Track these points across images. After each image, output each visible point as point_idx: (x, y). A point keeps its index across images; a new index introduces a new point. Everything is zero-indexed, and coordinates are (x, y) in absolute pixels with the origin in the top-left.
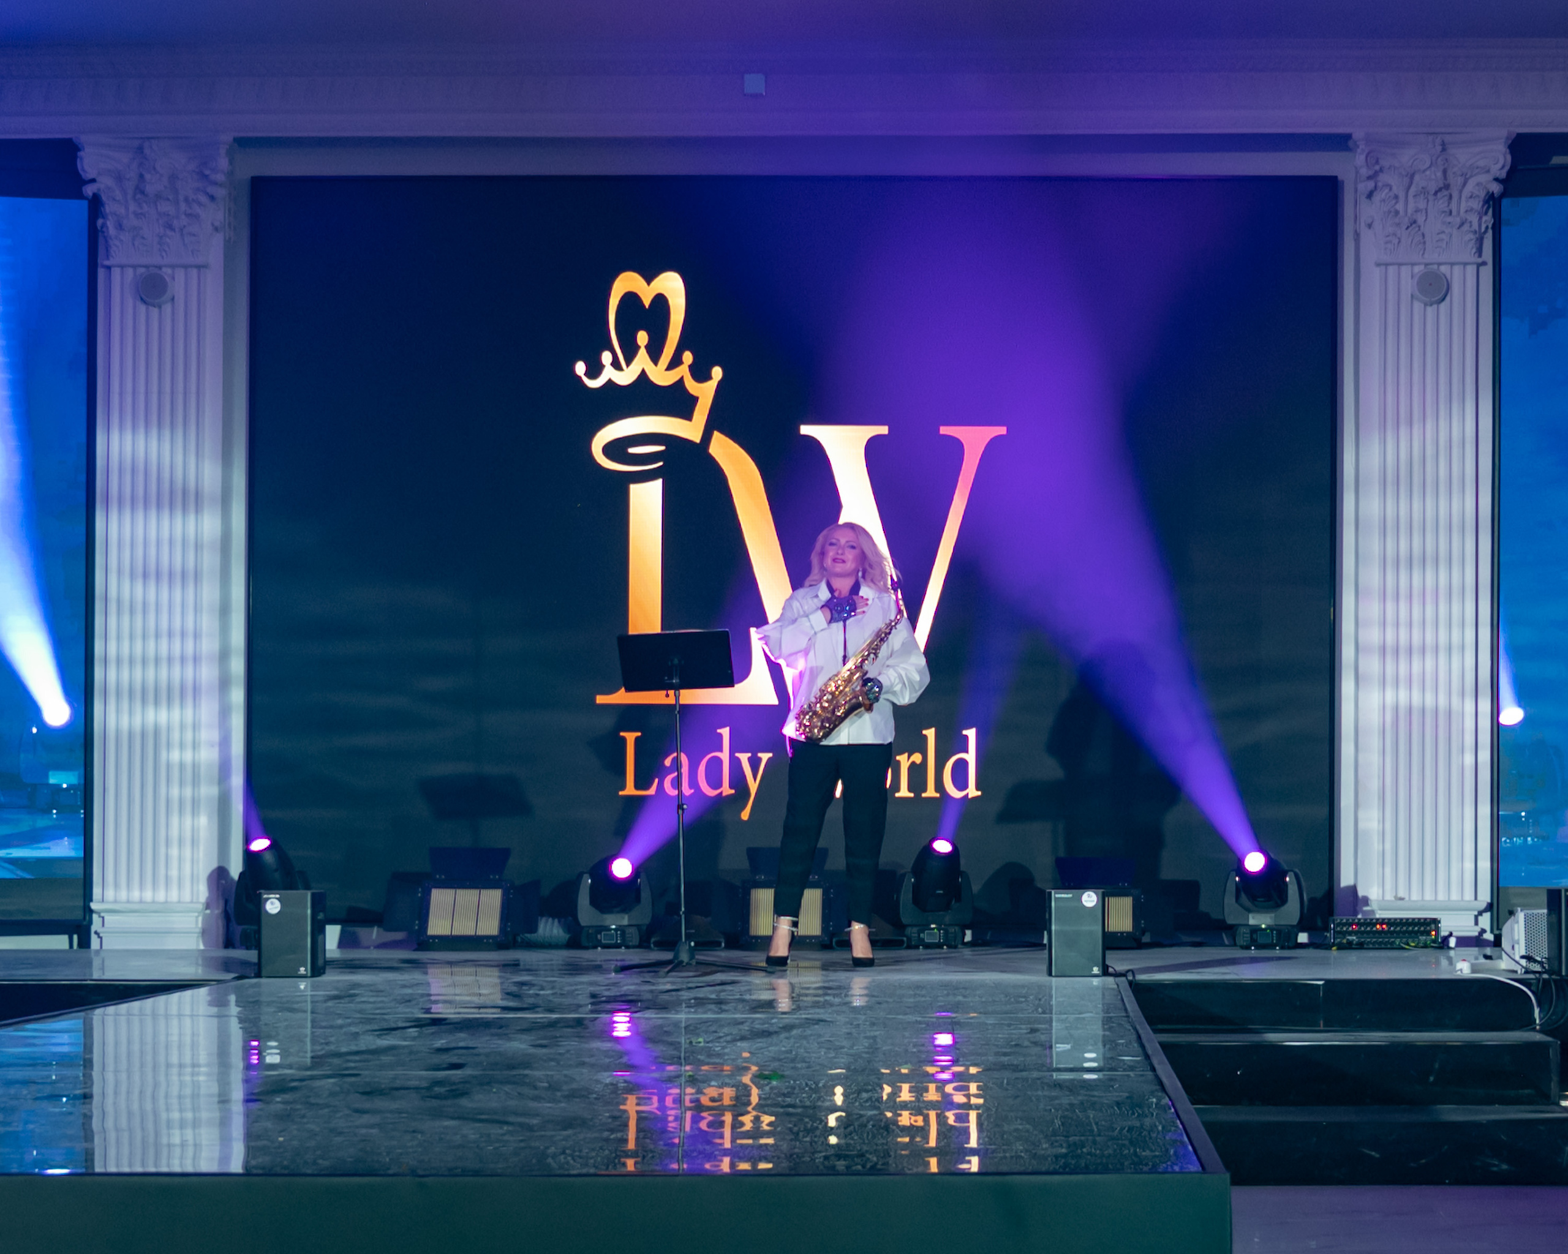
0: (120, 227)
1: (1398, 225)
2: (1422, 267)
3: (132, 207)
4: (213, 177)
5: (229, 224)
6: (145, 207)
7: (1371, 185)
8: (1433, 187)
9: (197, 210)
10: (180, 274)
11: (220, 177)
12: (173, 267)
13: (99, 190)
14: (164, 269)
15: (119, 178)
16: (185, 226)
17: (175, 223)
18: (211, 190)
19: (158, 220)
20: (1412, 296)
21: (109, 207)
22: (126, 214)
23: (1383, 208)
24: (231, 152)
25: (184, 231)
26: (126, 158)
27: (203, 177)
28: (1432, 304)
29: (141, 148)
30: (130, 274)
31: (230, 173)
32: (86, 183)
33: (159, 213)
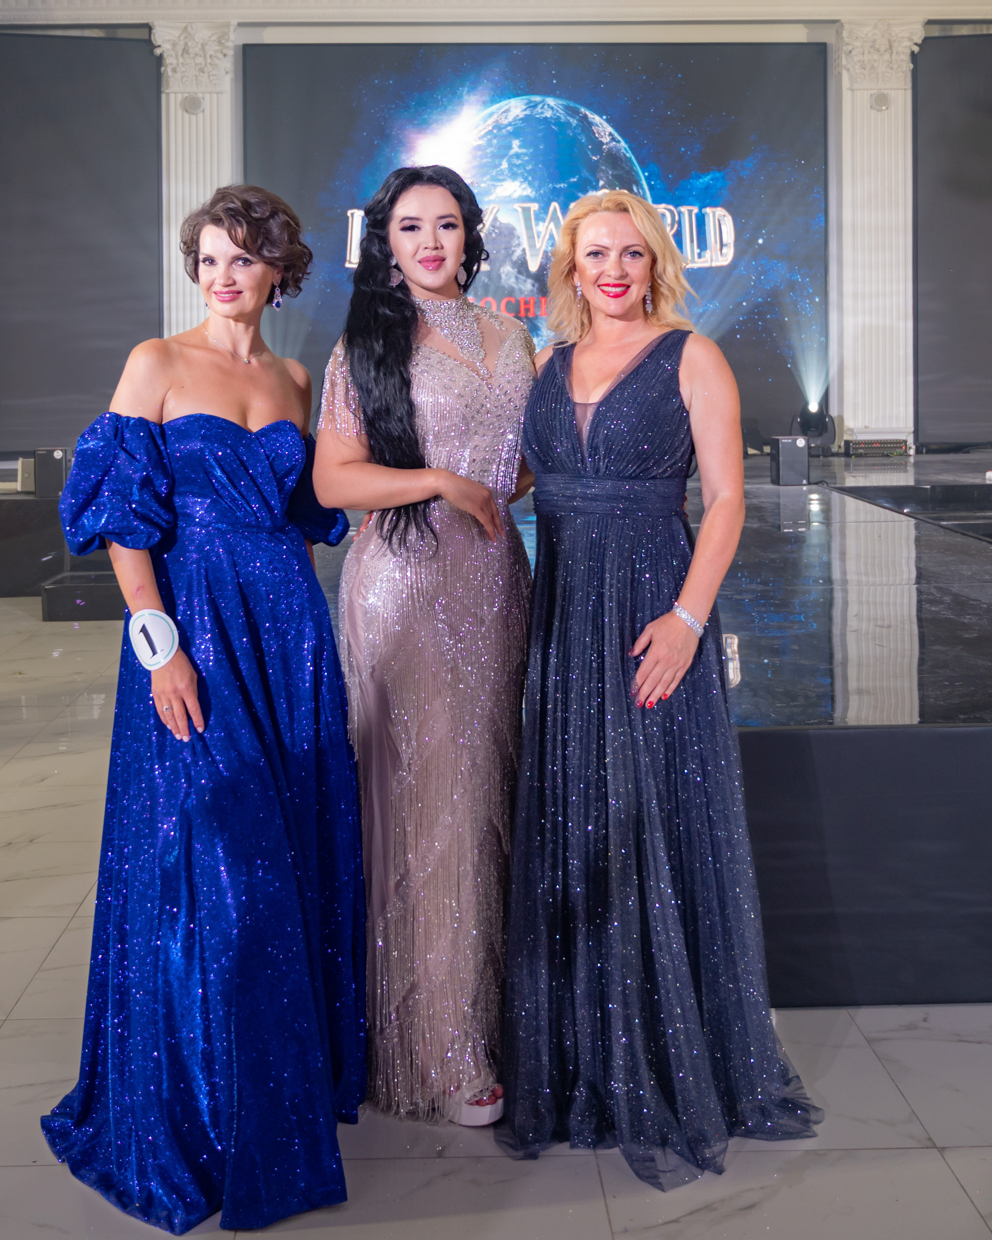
1: (864, 69)
2: (876, 91)
3: (181, 60)
4: (225, 44)
5: (233, 70)
6: (188, 61)
7: (848, 48)
8: (883, 48)
9: (216, 61)
11: (228, 44)
12: (204, 93)
13: (162, 51)
14: (199, 94)
15: (174, 45)
16: (210, 71)
17: (206, 69)
18: (225, 51)
19: (195, 67)
20: (871, 107)
21: (168, 61)
22: (178, 64)
23: (856, 59)
24: (235, 30)
25: (211, 73)
26: (176, 33)
27: (220, 43)
28: (881, 110)
29: (185, 29)
30: (180, 97)
31: (234, 42)
32: (155, 47)
33: (196, 64)
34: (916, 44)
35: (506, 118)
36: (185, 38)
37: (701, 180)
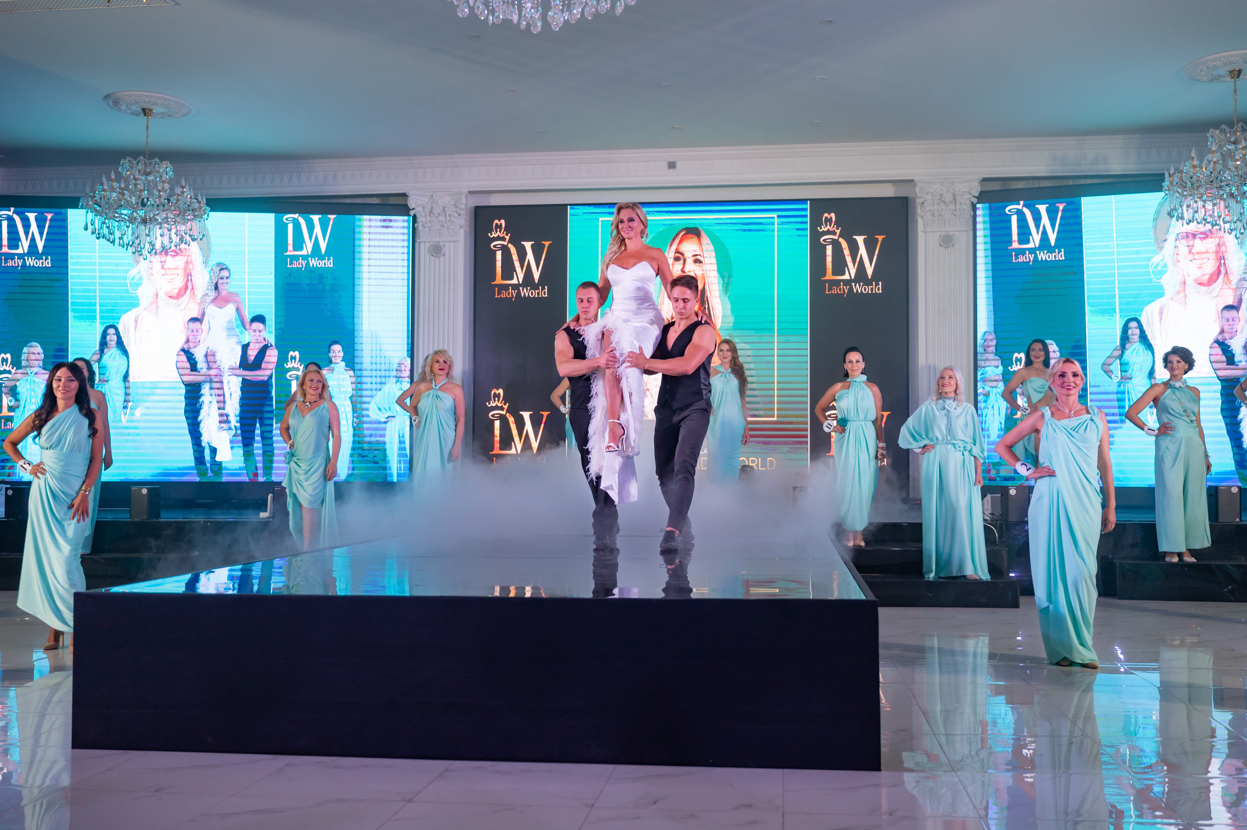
0: (424, 226)
1: (934, 216)
2: (944, 233)
3: (429, 218)
4: (460, 206)
5: (466, 225)
6: (434, 219)
7: (922, 200)
8: (949, 200)
9: (453, 219)
10: (447, 244)
11: (463, 207)
12: (444, 242)
13: (416, 212)
14: (441, 243)
15: (424, 208)
16: (449, 226)
17: (445, 224)
18: (459, 212)
19: (438, 224)
20: (940, 245)
21: (419, 219)
22: (426, 221)
23: (927, 209)
24: (466, 197)
25: (449, 228)
26: (426, 200)
27: (456, 206)
28: (948, 248)
29: (432, 196)
30: (428, 245)
31: (466, 205)
32: (411, 210)
33: (439, 221)
34: (974, 197)
36: (432, 202)
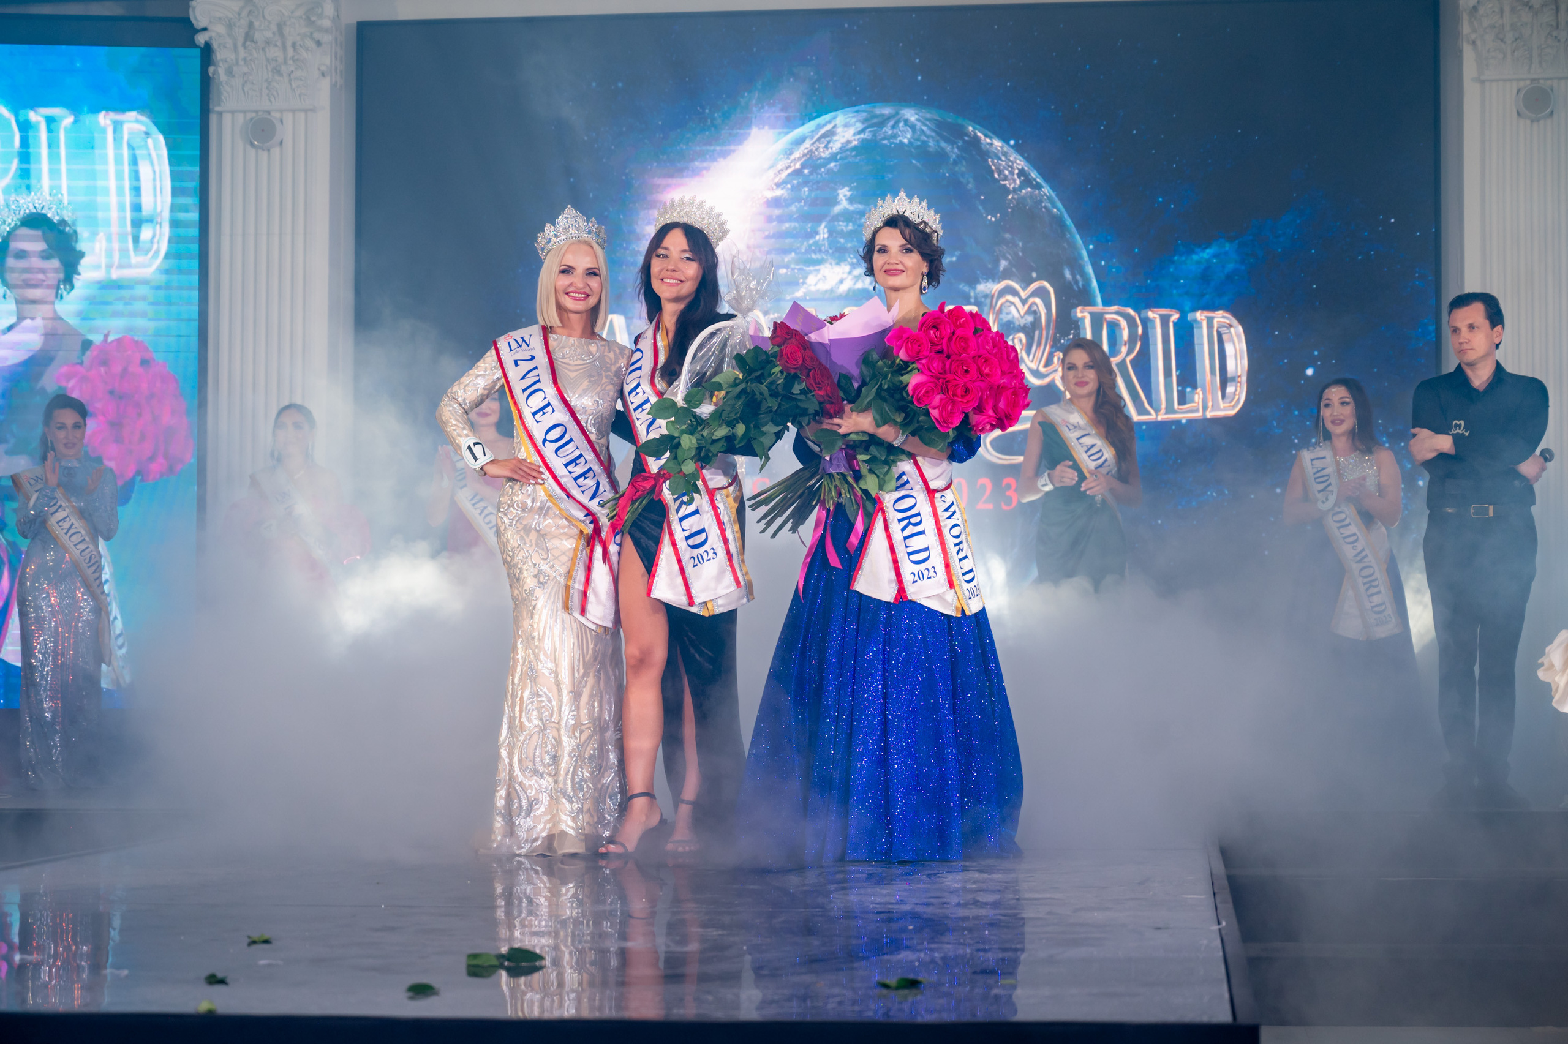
1: (1502, 40)
2: (1528, 82)
3: (242, 53)
4: (319, 23)
5: (336, 68)
6: (255, 55)
7: (1472, 1)
9: (304, 54)
11: (327, 23)
12: (281, 111)
13: (211, 38)
14: (273, 114)
15: (230, 26)
16: (292, 72)
17: (283, 68)
18: (317, 35)
19: (266, 66)
20: (1519, 114)
21: (220, 55)
22: (237, 60)
23: (1485, 22)
25: (292, 76)
26: (236, 6)
27: (310, 23)
28: (1538, 121)
30: (240, 119)
31: (336, 19)
32: (197, 31)
33: (268, 60)
35: (826, 147)
36: (250, 13)
37: (1195, 257)
